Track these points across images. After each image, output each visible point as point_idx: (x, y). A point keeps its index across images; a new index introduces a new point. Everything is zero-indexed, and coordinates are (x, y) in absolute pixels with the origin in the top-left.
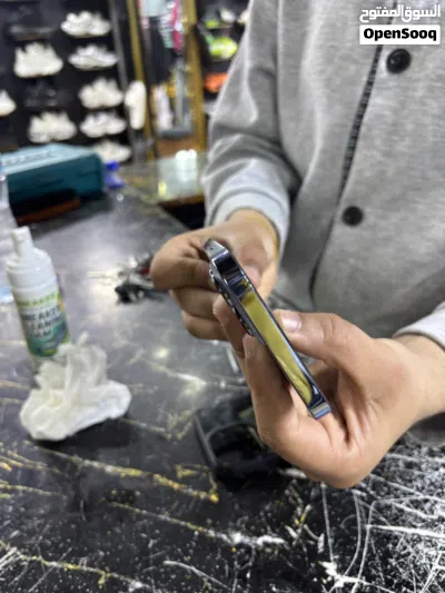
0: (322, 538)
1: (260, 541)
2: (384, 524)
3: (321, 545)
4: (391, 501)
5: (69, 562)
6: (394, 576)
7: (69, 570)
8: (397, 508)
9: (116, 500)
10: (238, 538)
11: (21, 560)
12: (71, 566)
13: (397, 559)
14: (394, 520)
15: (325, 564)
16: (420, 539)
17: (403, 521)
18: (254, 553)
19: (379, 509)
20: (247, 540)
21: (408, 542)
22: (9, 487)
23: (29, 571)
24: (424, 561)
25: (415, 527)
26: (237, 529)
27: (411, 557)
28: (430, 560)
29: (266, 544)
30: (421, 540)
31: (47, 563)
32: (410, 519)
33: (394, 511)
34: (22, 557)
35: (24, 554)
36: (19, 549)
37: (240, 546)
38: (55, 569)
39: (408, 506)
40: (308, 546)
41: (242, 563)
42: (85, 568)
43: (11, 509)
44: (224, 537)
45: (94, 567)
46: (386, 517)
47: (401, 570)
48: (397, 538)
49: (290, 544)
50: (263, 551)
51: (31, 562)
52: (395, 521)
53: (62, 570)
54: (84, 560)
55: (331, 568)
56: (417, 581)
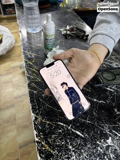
1: (100, 102)
3: (114, 105)
10: (95, 100)
18: (99, 104)
20: (97, 101)
26: (95, 98)
40: (111, 105)
41: (96, 105)
44: (92, 99)
49: (107, 104)
50: (101, 104)
55: (116, 110)
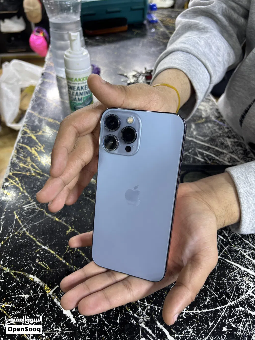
2: (229, 259)
4: (240, 249)
8: (241, 253)
9: (89, 196)
12: (57, 219)
14: (236, 259)
16: (247, 275)
17: (242, 262)
19: (230, 250)
21: (239, 274)
22: (41, 173)
23: (37, 215)
24: (244, 287)
25: (247, 268)
27: (237, 282)
28: (248, 288)
31: (47, 214)
32: (247, 262)
33: (239, 255)
34: (36, 207)
35: (38, 206)
36: (36, 203)
38: (49, 218)
39: (249, 255)
42: (63, 223)
45: (67, 224)
46: (231, 256)
47: (227, 286)
48: (233, 269)
51: (40, 211)
53: (52, 219)
54: (64, 219)
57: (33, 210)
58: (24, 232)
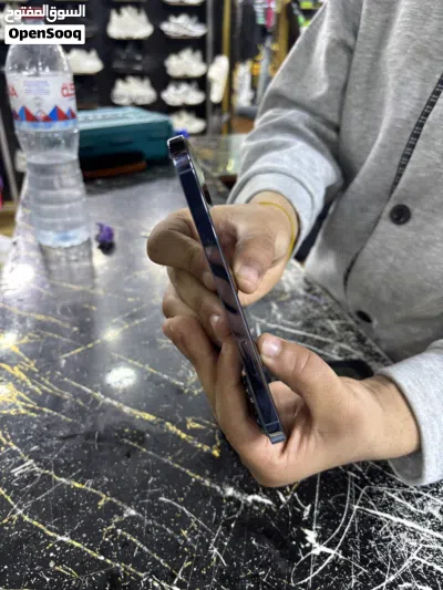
0: (308, 508)
1: (250, 498)
2: (372, 508)
3: (306, 514)
4: (384, 489)
5: (76, 481)
6: (371, 557)
7: (75, 487)
8: (388, 496)
9: (127, 437)
10: (230, 491)
11: (35, 472)
12: (77, 485)
13: (377, 542)
14: (383, 506)
15: (307, 531)
16: (404, 528)
17: (391, 509)
18: (242, 507)
19: (370, 494)
20: (238, 495)
21: (391, 529)
22: (37, 408)
23: (40, 482)
24: (403, 549)
25: (401, 517)
26: (231, 484)
27: (391, 543)
28: (409, 549)
29: (255, 502)
30: (405, 530)
31: (57, 478)
32: (399, 509)
33: (385, 499)
34: (37, 469)
35: (39, 466)
36: (35, 461)
37: (231, 498)
38: (63, 484)
39: (400, 497)
40: (293, 511)
41: (230, 513)
42: (89, 489)
43: (35, 426)
44: (218, 488)
45: (97, 489)
46: (375, 502)
47: (378, 552)
48: (381, 523)
49: (278, 507)
50: (251, 508)
51: (44, 474)
52: (383, 508)
53: (69, 486)
54: (90, 482)
55: (311, 536)
56: (392, 565)
57: (32, 476)
58: (19, 516)
